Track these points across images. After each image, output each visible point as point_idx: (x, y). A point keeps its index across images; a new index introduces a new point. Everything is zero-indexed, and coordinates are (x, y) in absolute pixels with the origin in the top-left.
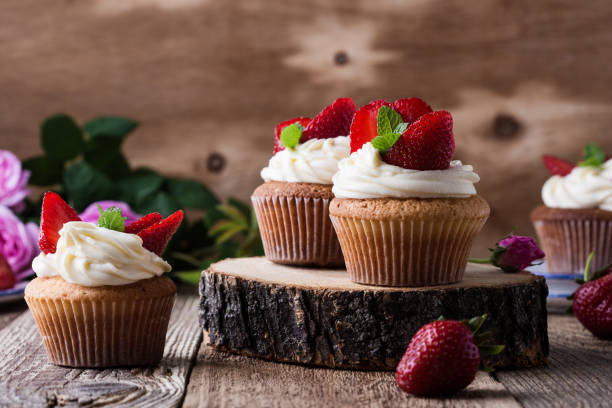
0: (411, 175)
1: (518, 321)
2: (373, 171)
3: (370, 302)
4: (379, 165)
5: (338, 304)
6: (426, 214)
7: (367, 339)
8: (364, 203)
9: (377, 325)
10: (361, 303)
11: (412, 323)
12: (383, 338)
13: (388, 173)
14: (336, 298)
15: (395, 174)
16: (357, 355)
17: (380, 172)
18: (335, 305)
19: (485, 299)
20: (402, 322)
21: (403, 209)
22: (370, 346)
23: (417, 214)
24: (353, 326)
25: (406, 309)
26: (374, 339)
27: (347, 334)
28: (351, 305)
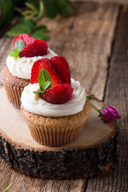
0: (51, 107)
1: (100, 159)
2: (35, 102)
3: (32, 155)
4: (37, 99)
5: (19, 153)
6: (55, 126)
7: (32, 167)
8: (30, 115)
9: (36, 163)
10: (29, 155)
11: (51, 163)
12: (39, 167)
13: (40, 104)
14: (19, 151)
15: (43, 105)
16: (28, 172)
17: (37, 103)
18: (18, 153)
19: (84, 153)
20: (47, 162)
21: (45, 123)
22: (34, 170)
23: (51, 126)
24: (26, 162)
25: (48, 158)
26: (35, 167)
27: (24, 164)
28: (25, 154)
